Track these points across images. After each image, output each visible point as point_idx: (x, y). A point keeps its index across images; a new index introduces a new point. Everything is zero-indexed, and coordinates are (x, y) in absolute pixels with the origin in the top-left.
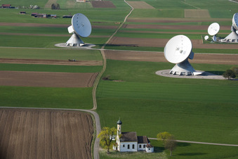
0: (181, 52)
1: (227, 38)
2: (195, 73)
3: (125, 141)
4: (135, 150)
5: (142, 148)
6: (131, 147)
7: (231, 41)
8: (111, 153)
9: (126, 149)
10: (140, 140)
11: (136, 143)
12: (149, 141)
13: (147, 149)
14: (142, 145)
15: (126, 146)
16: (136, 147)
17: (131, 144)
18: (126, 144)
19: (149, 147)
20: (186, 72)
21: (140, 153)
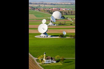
0: (44, 29)
1: (49, 24)
2: (49, 36)
3: (47, 59)
4: (50, 62)
5: (53, 61)
6: (49, 61)
7: (50, 25)
8: (43, 64)
9: (47, 62)
10: (52, 59)
11: (51, 60)
12: (54, 59)
13: (54, 62)
14: (52, 60)
15: (48, 61)
16: (51, 61)
17: (49, 60)
18: (48, 60)
19: (55, 61)
20: (46, 36)
21: (52, 63)
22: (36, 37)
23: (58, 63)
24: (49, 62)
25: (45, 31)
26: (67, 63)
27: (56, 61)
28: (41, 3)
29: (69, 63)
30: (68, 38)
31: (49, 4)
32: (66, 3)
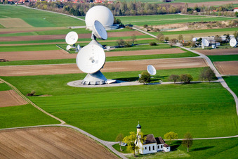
5: (160, 149)
6: (152, 148)
8: (137, 156)
9: (147, 151)
10: (158, 141)
11: (155, 145)
12: (165, 142)
13: (165, 149)
17: (151, 145)
19: (167, 146)
20: (101, 81)
21: (159, 153)
23: (176, 152)
24: (152, 151)
26: (201, 151)
27: (169, 148)
29: (207, 150)
30: (166, 86)
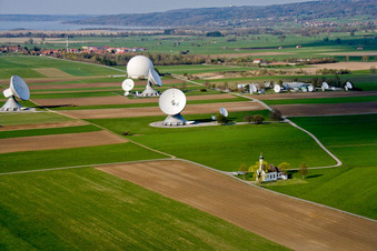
2: (188, 123)
4: (275, 179)
5: (279, 177)
7: (149, 95)
11: (275, 173)
13: (283, 177)
14: (279, 174)
15: (270, 177)
16: (275, 176)
17: (272, 174)
18: (270, 174)
22: (151, 125)
23: (293, 179)
24: (273, 179)
25: (177, 110)
27: (286, 176)
28: (18, 32)
31: (52, 36)
32: (106, 32)
